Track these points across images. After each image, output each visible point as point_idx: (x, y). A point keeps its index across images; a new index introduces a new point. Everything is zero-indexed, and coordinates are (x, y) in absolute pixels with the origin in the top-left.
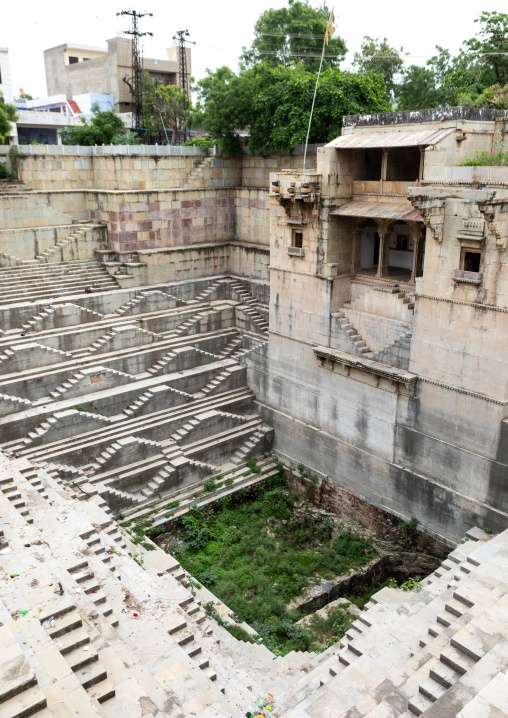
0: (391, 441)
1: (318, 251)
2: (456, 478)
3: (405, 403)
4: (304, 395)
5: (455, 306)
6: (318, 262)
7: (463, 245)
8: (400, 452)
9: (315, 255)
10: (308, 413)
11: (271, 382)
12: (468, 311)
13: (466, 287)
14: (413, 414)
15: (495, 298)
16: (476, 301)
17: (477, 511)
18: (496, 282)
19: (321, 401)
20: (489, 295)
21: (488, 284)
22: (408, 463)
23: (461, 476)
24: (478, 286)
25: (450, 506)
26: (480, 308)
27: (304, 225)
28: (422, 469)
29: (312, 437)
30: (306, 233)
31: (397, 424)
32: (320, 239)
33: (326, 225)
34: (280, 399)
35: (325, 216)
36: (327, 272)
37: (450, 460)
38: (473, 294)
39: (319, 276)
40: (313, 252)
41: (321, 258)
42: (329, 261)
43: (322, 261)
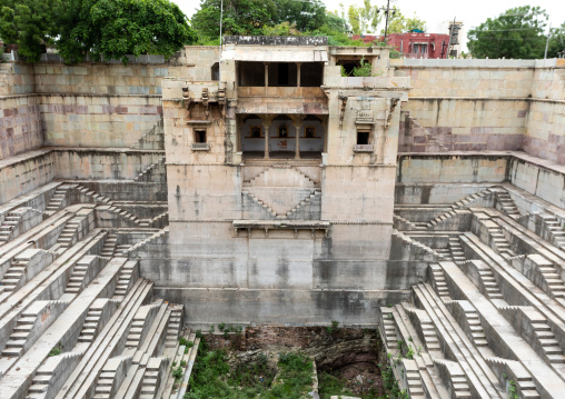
0: (311, 274)
1: (225, 144)
2: (363, 282)
3: (319, 244)
4: (217, 265)
5: (355, 168)
6: (226, 152)
7: (358, 128)
8: (318, 279)
9: (223, 148)
10: (223, 279)
11: (174, 265)
12: (364, 171)
13: (362, 155)
14: (326, 250)
15: (382, 159)
16: (370, 163)
17: (381, 296)
18: (382, 149)
19: (237, 265)
20: (379, 158)
21: (377, 151)
22: (326, 285)
23: (366, 279)
24: (370, 153)
25: (361, 301)
26: (373, 167)
27: (210, 124)
28: (336, 285)
29: (231, 296)
30: (209, 131)
31: (314, 260)
32: (227, 134)
33: (233, 122)
34: (188, 276)
35: (232, 114)
36: (237, 158)
37: (358, 271)
38: (367, 159)
39: (228, 164)
40: (220, 145)
41: (229, 149)
42: (238, 150)
43: (231, 152)
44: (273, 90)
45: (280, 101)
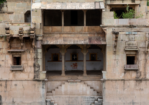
1: (34, 66)
5: (126, 82)
6: (35, 72)
7: (127, 53)
9: (33, 68)
12: (133, 83)
13: (131, 72)
15: (145, 75)
16: (136, 78)
18: (145, 68)
20: (142, 74)
21: (141, 69)
24: (136, 71)
26: (138, 80)
27: (24, 52)
30: (23, 57)
32: (36, 59)
33: (40, 51)
35: (39, 45)
36: (43, 76)
38: (134, 75)
39: (36, 79)
40: (30, 67)
41: (37, 69)
42: (43, 70)
43: (38, 71)
44: (68, 29)
45: (73, 36)
